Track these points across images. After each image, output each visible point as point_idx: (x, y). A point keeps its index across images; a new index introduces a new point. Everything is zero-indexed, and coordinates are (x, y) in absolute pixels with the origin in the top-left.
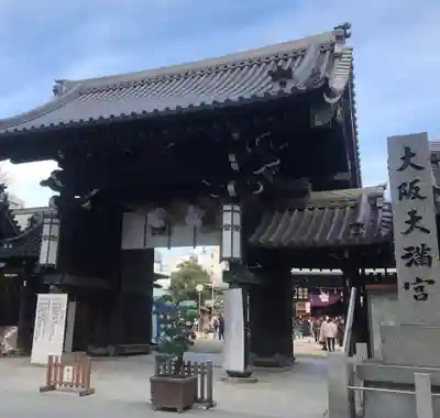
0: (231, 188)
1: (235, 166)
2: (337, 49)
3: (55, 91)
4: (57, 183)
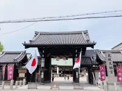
0: (76, 55)
1: (76, 52)
2: (87, 34)
3: (35, 33)
4: (44, 52)
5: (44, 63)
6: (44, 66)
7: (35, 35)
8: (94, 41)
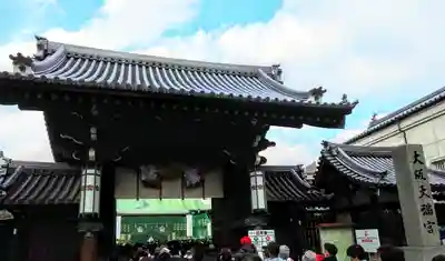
3: (40, 47)
4: (93, 137)
5: (98, 193)
6: (97, 211)
7: (41, 54)
8: (345, 97)
